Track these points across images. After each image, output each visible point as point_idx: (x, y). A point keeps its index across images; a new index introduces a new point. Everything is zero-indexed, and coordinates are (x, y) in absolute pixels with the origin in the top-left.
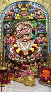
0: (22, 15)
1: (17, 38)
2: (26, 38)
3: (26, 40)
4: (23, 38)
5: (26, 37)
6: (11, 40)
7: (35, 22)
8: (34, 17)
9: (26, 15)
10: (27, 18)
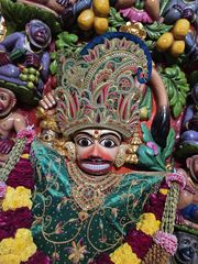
0: (126, 12)
1: (51, 133)
2: (106, 150)
3: (106, 166)
4: (85, 144)
5: (108, 145)
6: (13, 131)
7: (181, 75)
8: (187, 48)
9: (146, 17)
10: (148, 38)
